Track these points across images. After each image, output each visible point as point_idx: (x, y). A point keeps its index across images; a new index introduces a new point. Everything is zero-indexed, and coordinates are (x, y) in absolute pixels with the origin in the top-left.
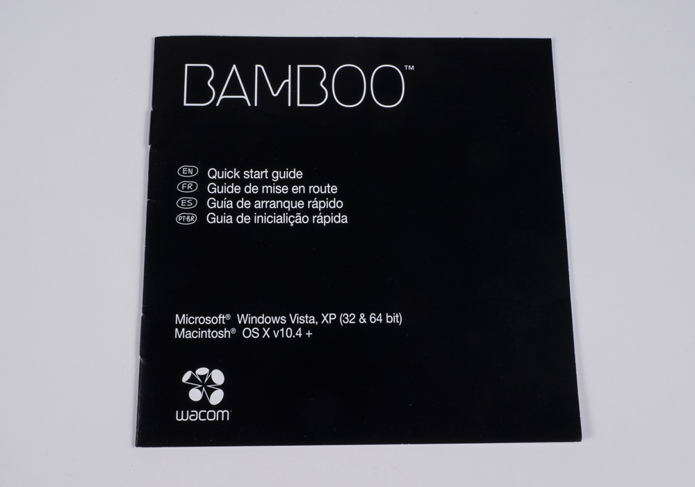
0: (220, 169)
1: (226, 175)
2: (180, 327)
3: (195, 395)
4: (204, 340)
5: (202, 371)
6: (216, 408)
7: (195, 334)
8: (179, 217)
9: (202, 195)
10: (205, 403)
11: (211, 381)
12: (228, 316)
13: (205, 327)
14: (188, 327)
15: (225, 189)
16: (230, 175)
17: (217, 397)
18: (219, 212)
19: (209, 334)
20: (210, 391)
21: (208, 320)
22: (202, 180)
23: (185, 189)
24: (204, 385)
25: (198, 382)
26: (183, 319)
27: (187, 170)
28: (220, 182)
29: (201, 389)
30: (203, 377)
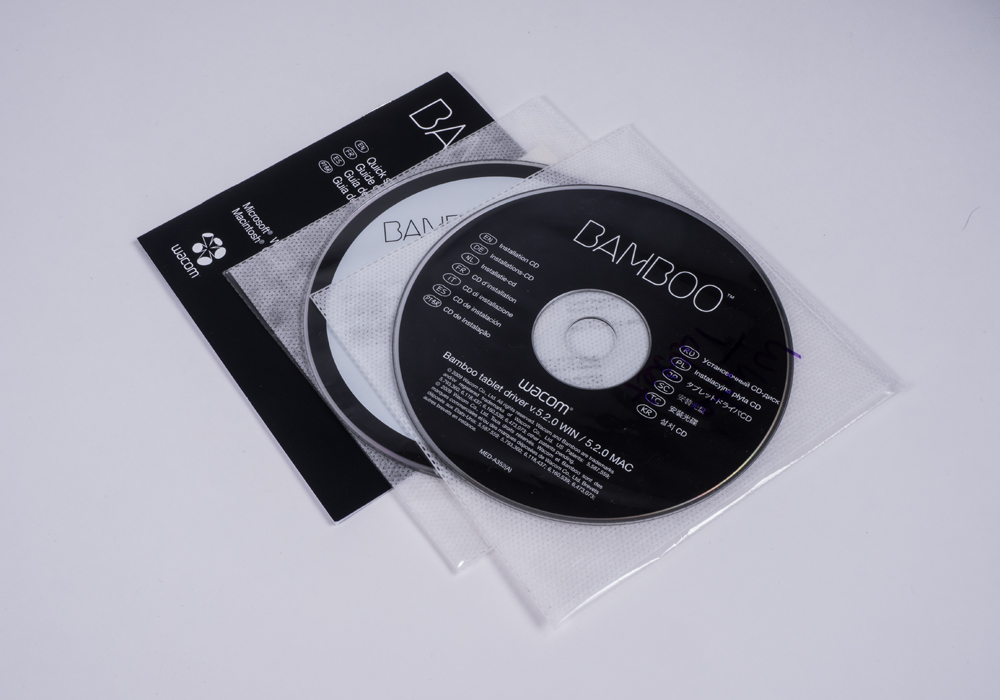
0: (378, 164)
1: (377, 169)
2: (242, 209)
3: (197, 248)
4: (242, 230)
5: (218, 241)
6: (197, 266)
7: (243, 222)
8: (324, 162)
9: (351, 165)
10: (194, 257)
11: (214, 251)
12: (271, 233)
13: (252, 224)
14: (246, 215)
15: (365, 175)
16: (379, 172)
17: (204, 261)
18: (345, 182)
19: (249, 229)
20: (207, 255)
21: (259, 223)
22: (362, 158)
23: (347, 153)
24: (209, 248)
25: (208, 244)
26: (249, 207)
27: (362, 146)
28: (368, 169)
29: (204, 248)
30: (214, 244)
